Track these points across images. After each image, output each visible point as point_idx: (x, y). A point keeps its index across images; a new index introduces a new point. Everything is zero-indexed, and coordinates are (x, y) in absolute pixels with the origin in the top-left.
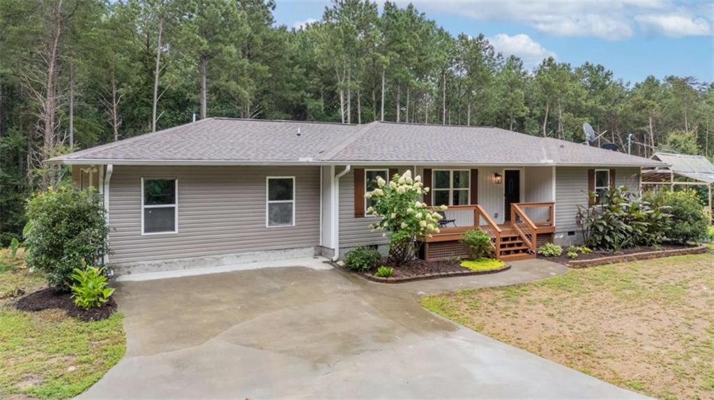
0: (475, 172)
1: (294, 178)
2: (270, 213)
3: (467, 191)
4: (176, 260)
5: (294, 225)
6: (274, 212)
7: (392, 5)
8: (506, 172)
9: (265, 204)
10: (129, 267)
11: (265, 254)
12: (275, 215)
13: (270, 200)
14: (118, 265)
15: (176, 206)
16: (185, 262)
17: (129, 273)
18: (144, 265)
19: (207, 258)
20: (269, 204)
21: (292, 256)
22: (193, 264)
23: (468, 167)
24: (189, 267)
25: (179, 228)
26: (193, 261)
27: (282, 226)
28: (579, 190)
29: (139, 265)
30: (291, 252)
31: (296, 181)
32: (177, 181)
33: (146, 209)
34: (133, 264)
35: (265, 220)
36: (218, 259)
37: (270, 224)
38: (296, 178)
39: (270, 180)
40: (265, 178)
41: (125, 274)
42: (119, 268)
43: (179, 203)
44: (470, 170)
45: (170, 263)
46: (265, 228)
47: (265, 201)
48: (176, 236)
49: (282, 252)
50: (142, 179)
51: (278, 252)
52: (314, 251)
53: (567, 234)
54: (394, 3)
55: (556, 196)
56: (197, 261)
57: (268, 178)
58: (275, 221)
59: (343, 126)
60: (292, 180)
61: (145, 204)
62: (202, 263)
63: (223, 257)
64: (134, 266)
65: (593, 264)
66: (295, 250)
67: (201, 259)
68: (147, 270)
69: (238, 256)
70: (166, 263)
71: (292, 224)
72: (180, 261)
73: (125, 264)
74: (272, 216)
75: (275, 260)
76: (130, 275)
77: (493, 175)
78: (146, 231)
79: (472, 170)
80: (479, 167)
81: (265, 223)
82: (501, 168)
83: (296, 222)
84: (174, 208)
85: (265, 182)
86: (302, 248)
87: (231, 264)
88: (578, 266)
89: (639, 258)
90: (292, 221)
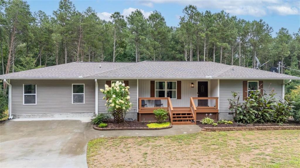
0: (179, 82)
1: (84, 84)
2: (74, 99)
3: (175, 91)
4: (36, 114)
5: (84, 103)
6: (75, 98)
7: (209, 12)
8: (198, 82)
9: (72, 95)
10: (19, 116)
11: (72, 114)
12: (76, 99)
13: (73, 93)
14: (15, 115)
15: (36, 94)
16: (39, 115)
17: (19, 118)
18: (24, 115)
19: (48, 114)
20: (73, 95)
21: (84, 115)
22: (42, 116)
23: (176, 80)
24: (41, 117)
25: (37, 103)
26: (43, 115)
27: (79, 103)
28: (231, 92)
29: (23, 115)
30: (83, 114)
31: (85, 86)
32: (36, 85)
33: (25, 95)
34: (21, 115)
35: (71, 101)
36: (52, 115)
37: (74, 102)
38: (85, 85)
39: (73, 85)
40: (72, 85)
41: (17, 118)
42: (15, 116)
43: (37, 93)
44: (176, 81)
45: (34, 115)
46: (71, 104)
47: (71, 93)
48: (36, 105)
49: (79, 114)
50: (23, 84)
51: (77, 114)
52: (93, 114)
53: (228, 113)
54: (210, 11)
55: (220, 94)
56: (45, 115)
57: (73, 84)
58: (76, 101)
59: (114, 63)
60: (83, 85)
61: (25, 93)
62: (46, 116)
63: (54, 114)
64: (21, 116)
65: (220, 130)
66: (85, 113)
67: (46, 115)
68: (25, 117)
69: (61, 115)
70: (32, 115)
71: (83, 103)
72: (38, 115)
73: (18, 115)
74: (75, 100)
75: (76, 117)
76: (19, 119)
77: (191, 84)
78: (25, 103)
79: (178, 82)
80: (182, 80)
81: (71, 102)
82: (195, 80)
83: (85, 102)
84: (35, 95)
85: (72, 86)
86: (88, 113)
87: (58, 117)
88: (210, 130)
89: (258, 129)
90: (83, 101)
